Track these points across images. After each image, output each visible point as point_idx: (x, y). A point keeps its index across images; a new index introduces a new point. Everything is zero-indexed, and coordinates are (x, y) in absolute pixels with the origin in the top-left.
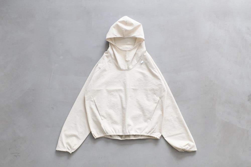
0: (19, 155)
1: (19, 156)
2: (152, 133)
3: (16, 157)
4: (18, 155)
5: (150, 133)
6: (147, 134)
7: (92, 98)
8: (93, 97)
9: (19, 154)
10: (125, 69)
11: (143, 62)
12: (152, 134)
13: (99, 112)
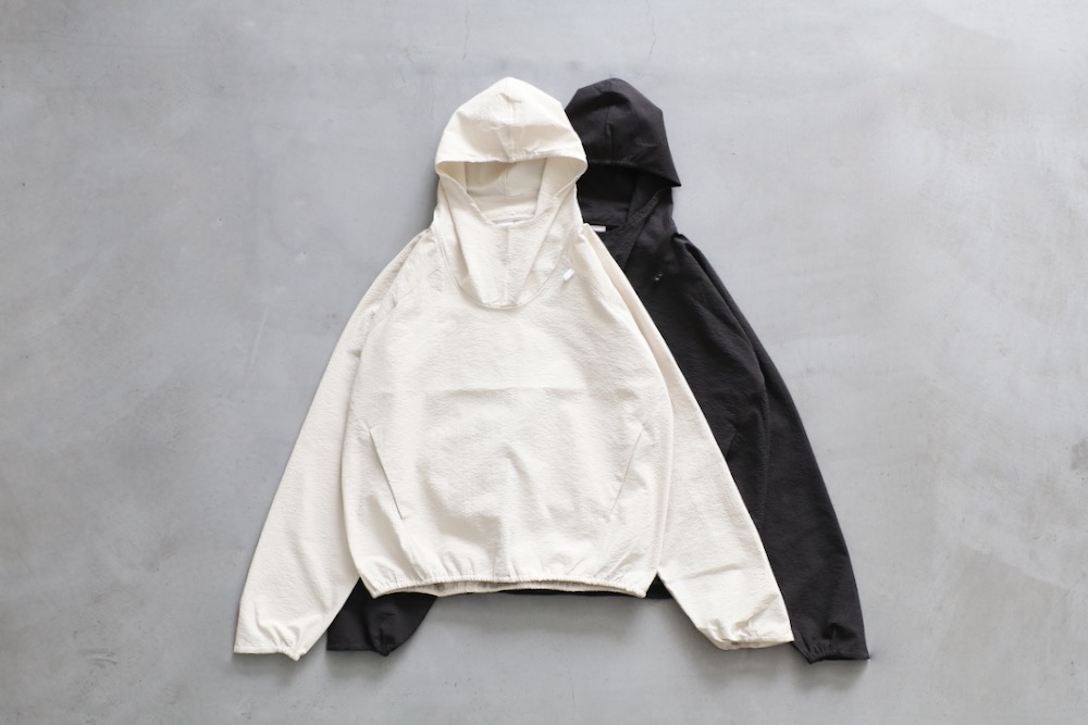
0: (114, 659)
1: (115, 663)
2: (614, 573)
3: (102, 667)
4: (111, 659)
5: (605, 574)
6: (595, 576)
7: (365, 427)
8: (366, 423)
9: (113, 654)
10: (498, 303)
11: (572, 277)
12: (613, 576)
13: (393, 487)
